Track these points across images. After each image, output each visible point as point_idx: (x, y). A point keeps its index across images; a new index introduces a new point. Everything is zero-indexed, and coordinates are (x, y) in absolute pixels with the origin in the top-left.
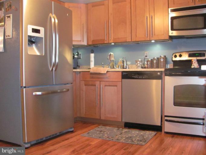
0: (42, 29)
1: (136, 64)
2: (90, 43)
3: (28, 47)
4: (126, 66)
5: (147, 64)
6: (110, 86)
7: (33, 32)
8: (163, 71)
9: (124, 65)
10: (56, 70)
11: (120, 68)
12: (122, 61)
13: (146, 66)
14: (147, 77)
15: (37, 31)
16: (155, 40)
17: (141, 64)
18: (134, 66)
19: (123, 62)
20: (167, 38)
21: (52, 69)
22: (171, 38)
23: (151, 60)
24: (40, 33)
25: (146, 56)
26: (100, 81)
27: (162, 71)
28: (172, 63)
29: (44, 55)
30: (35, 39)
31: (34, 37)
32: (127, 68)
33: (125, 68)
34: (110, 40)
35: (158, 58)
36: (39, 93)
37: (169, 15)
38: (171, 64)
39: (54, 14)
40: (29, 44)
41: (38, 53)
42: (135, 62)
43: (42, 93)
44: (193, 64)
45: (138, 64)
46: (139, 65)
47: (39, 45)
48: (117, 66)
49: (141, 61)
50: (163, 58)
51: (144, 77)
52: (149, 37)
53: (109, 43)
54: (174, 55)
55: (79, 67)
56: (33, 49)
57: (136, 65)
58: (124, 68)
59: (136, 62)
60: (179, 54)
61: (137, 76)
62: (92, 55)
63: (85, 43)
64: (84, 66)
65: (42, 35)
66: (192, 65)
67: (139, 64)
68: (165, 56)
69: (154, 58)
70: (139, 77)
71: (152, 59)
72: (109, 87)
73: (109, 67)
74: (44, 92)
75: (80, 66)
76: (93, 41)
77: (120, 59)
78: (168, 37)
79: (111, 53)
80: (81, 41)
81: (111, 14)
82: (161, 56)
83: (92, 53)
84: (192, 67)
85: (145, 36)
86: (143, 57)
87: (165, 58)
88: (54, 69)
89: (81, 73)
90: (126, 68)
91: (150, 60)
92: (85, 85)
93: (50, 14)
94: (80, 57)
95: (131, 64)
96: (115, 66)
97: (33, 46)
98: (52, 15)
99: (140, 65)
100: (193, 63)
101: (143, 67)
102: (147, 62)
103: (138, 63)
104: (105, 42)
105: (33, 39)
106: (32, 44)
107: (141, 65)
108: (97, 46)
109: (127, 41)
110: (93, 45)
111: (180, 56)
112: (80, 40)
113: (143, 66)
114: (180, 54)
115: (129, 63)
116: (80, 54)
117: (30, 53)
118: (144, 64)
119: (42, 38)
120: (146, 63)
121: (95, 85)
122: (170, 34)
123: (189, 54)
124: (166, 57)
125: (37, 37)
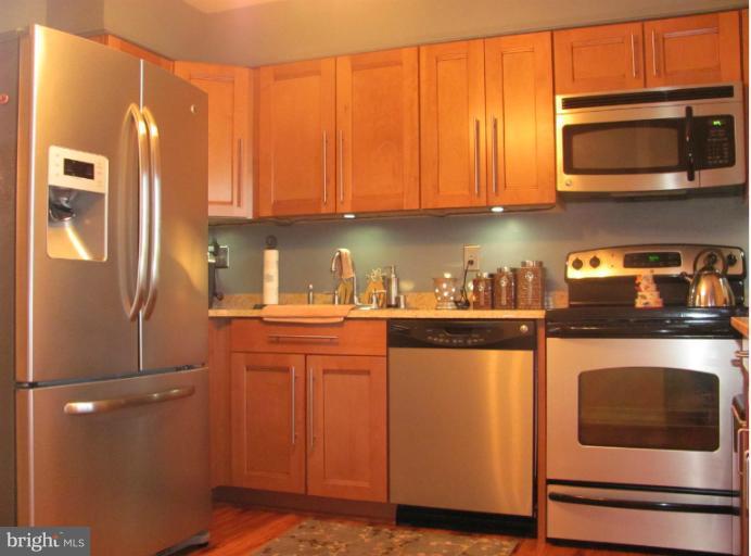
0: (101, 163)
1: (437, 291)
2: (267, 212)
3: (50, 231)
4: (398, 299)
5: (476, 291)
6: (341, 372)
7: (66, 173)
8: (540, 319)
9: (389, 294)
10: (147, 317)
11: (374, 306)
12: (384, 278)
13: (472, 298)
14: (482, 340)
15: (84, 170)
16: (504, 207)
17: (453, 290)
18: (428, 296)
19: (387, 283)
20: (550, 199)
21: (136, 315)
22: (564, 198)
23: (491, 276)
24: (92, 177)
25: (471, 263)
26: (306, 355)
27: (534, 320)
28: (566, 286)
29: (105, 259)
30: (72, 198)
31: (69, 191)
32: (403, 306)
33: (393, 303)
34: (342, 203)
35: (514, 270)
36: (85, 406)
37: (558, 119)
38: (561, 293)
39: (144, 105)
40: (50, 219)
41: (83, 254)
42: (432, 282)
43: (95, 407)
44: (640, 294)
45: (442, 291)
46: (446, 294)
47: (87, 222)
48: (365, 297)
49: (454, 280)
50: (534, 272)
51: (469, 342)
52: (484, 194)
53: (335, 214)
54: (573, 258)
55: (221, 299)
56: (64, 237)
57: (437, 295)
58: (389, 306)
59: (437, 282)
60: (591, 255)
61: (447, 337)
62: (272, 257)
63: (245, 211)
64: (237, 295)
65: (99, 184)
66: (636, 297)
67: (446, 290)
68: (541, 264)
69: (500, 270)
70: (451, 339)
71: (495, 271)
72: (339, 377)
73: (334, 302)
74: (103, 403)
75: (225, 296)
76: (277, 204)
77: (375, 272)
78: (554, 195)
79: (344, 250)
80: (232, 203)
81: (346, 108)
82: (524, 264)
83: (271, 247)
84: (639, 303)
85: (471, 190)
86: (460, 265)
87: (540, 269)
88: (141, 314)
89: (234, 322)
90: (397, 306)
91: (485, 275)
92: (247, 370)
93: (132, 107)
94: (225, 262)
95: (416, 290)
96: (356, 299)
97: (63, 226)
98: (136, 110)
99: (450, 294)
100: (640, 291)
101: (460, 302)
102: (476, 283)
103: (445, 286)
104: (324, 210)
105: (65, 199)
106: (61, 218)
107: (455, 295)
108: (287, 221)
109: (405, 208)
110: (276, 217)
111: (595, 263)
112: (230, 200)
113: (459, 298)
114: (592, 257)
115: (407, 286)
116: (225, 250)
117: (56, 251)
118: (463, 291)
119: (100, 196)
120: (471, 286)
121: (287, 370)
122: (561, 187)
123: (626, 256)
124: (545, 265)
125: (80, 194)
